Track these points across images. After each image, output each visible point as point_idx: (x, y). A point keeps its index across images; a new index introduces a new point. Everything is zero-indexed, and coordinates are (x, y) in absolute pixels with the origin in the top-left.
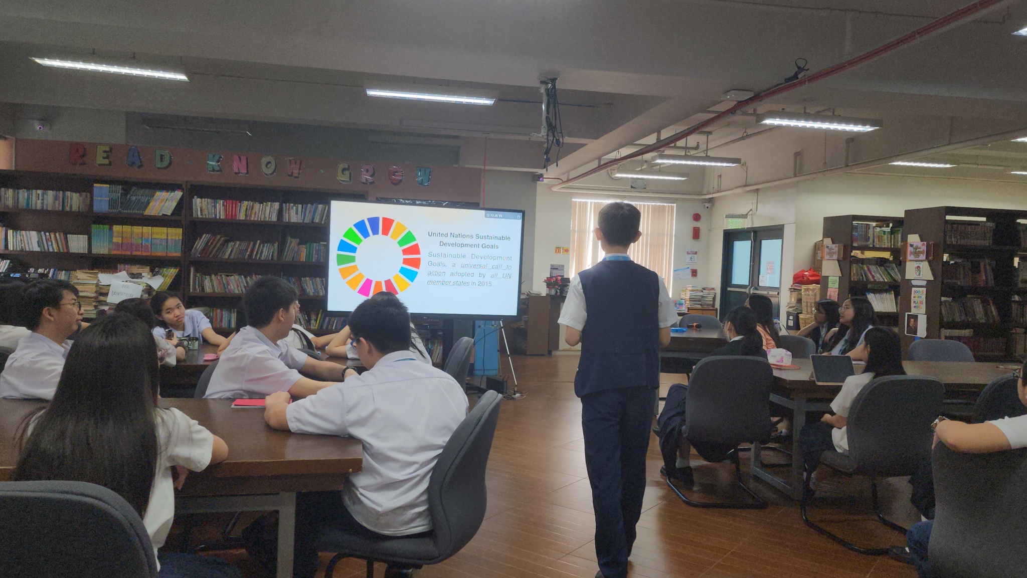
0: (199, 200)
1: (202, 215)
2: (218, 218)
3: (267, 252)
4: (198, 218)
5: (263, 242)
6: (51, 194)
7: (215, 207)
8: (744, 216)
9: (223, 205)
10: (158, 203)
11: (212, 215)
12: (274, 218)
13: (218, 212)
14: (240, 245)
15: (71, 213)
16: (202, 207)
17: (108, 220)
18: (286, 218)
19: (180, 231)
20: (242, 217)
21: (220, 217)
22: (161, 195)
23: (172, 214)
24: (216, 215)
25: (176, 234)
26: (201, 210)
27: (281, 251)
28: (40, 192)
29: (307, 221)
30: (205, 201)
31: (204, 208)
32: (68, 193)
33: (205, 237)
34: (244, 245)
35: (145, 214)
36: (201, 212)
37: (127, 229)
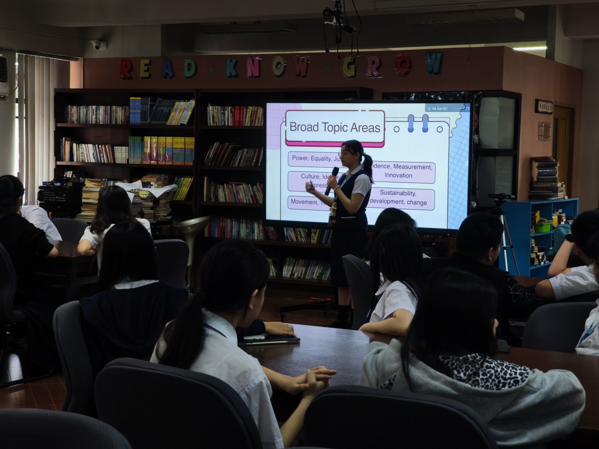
1: (213, 123)
2: (226, 125)
4: (210, 126)
6: (102, 109)
7: (224, 114)
9: (231, 112)
10: (178, 113)
11: (221, 123)
13: (226, 119)
14: (247, 152)
15: (117, 126)
16: (213, 115)
20: (247, 123)
21: (228, 124)
22: (180, 105)
24: (225, 122)
25: (192, 143)
26: (213, 117)
28: (94, 107)
30: (216, 109)
31: (215, 116)
32: (114, 107)
33: (216, 145)
35: (167, 124)
36: (213, 120)
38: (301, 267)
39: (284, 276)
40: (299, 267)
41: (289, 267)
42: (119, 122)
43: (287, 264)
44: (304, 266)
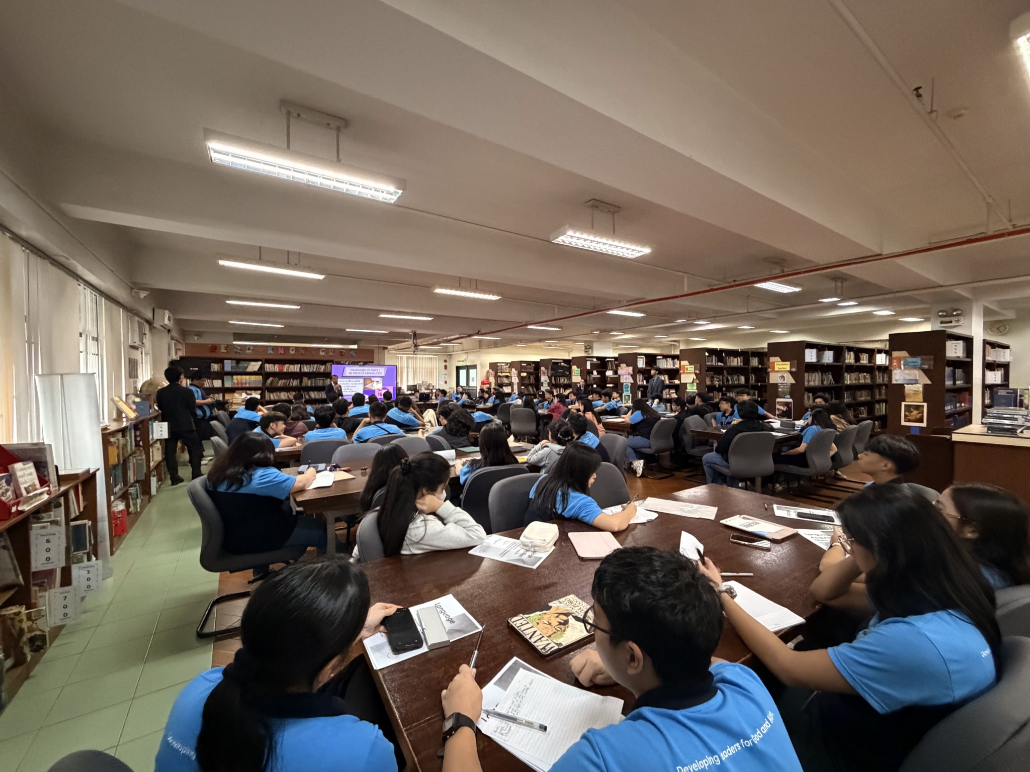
0: (268, 365)
3: (295, 383)
4: (268, 371)
5: (293, 380)
7: (274, 367)
8: (463, 361)
9: (278, 366)
10: (252, 367)
11: (273, 370)
12: (298, 370)
13: (276, 369)
14: (284, 381)
15: (214, 372)
16: (269, 368)
17: (231, 374)
18: (303, 371)
19: (261, 377)
20: (285, 370)
21: (276, 371)
22: (253, 363)
23: (258, 370)
25: (260, 378)
27: (301, 382)
29: (311, 371)
30: (271, 365)
32: (213, 364)
33: (271, 379)
34: (286, 381)
35: (246, 371)
37: (239, 377)
42: (216, 370)
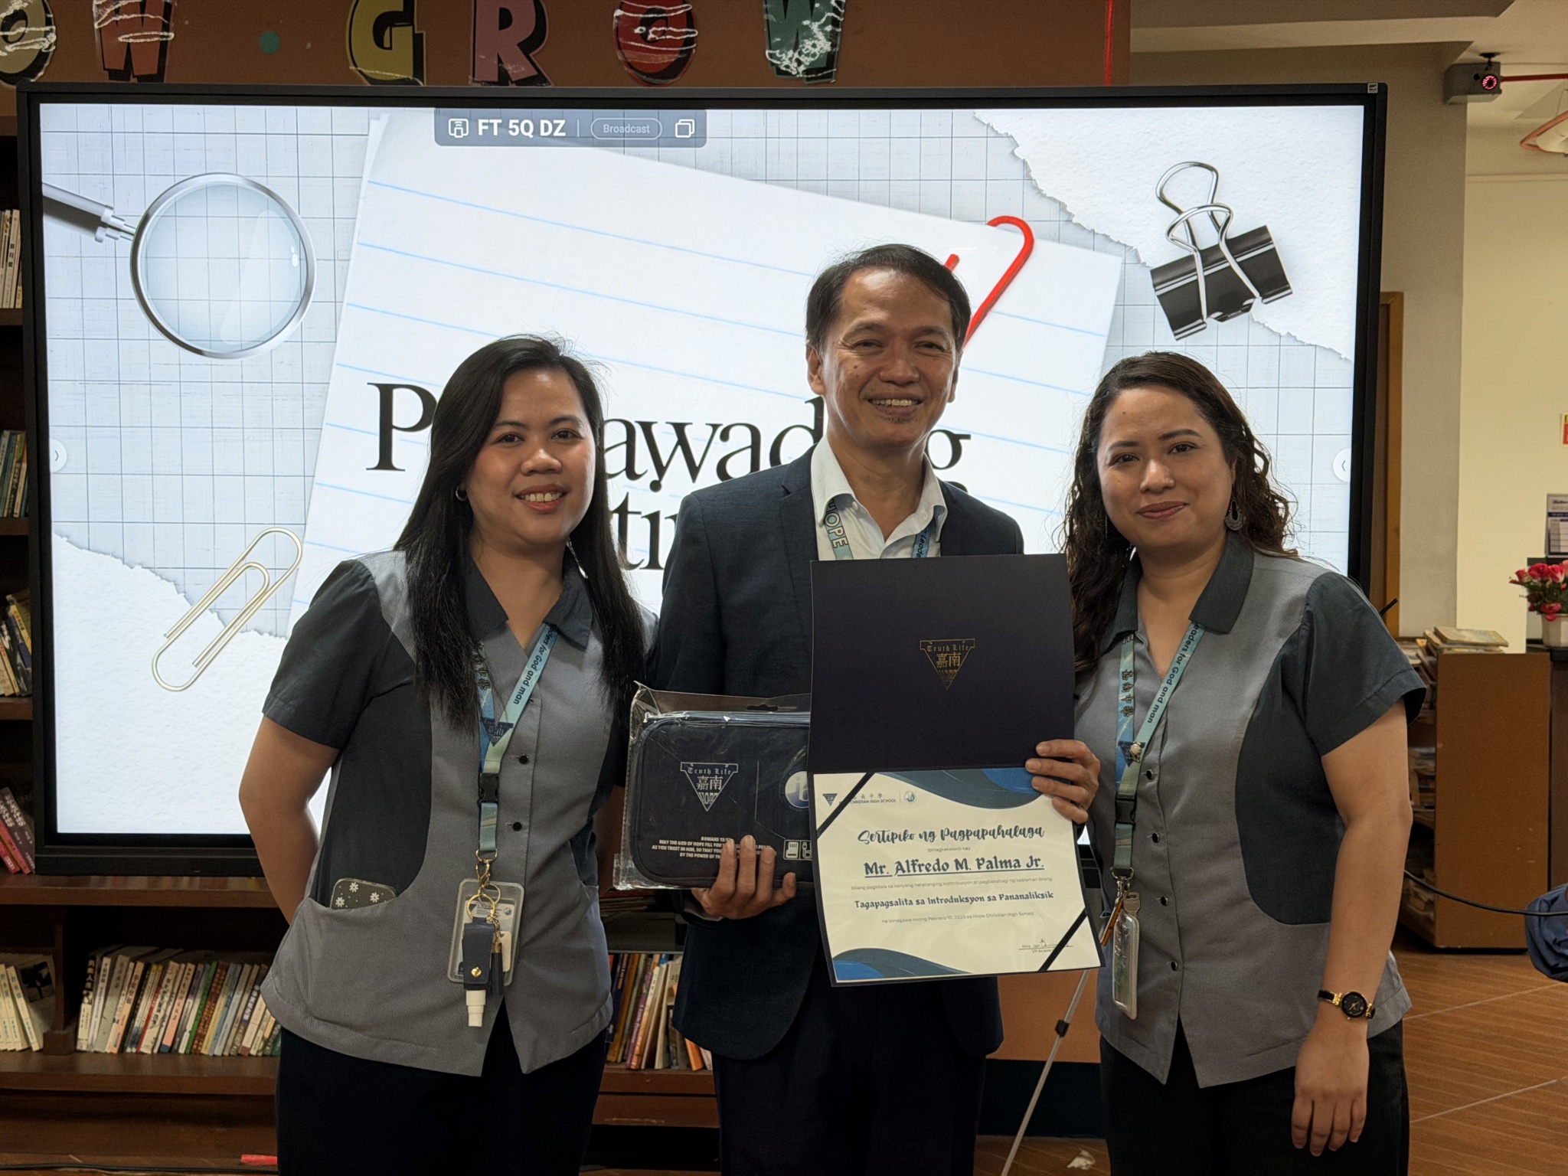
38: (174, 996)
39: (82, 1045)
40: (166, 999)
41: (111, 1002)
43: (102, 985)
44: (191, 992)
